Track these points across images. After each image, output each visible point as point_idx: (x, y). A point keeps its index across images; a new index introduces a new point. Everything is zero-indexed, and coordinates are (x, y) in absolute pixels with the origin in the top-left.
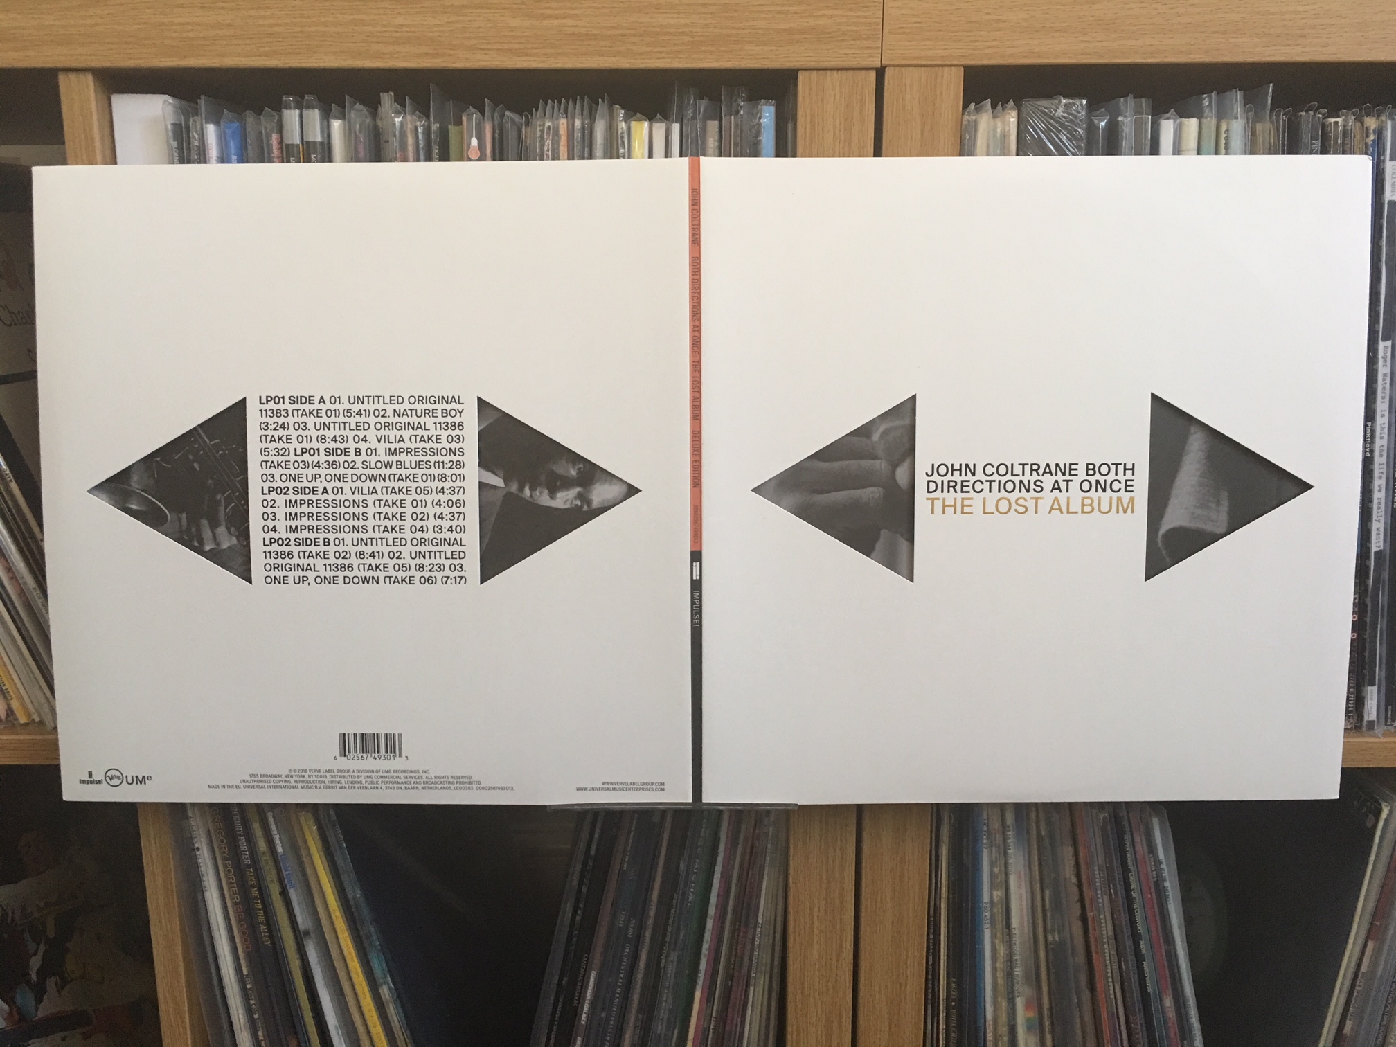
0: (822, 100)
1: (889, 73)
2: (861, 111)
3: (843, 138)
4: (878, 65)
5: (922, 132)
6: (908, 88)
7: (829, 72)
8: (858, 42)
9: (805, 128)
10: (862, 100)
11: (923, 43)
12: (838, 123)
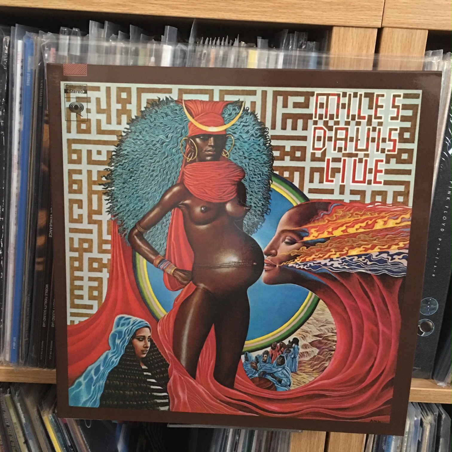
8: (369, 12)
11: (407, 15)
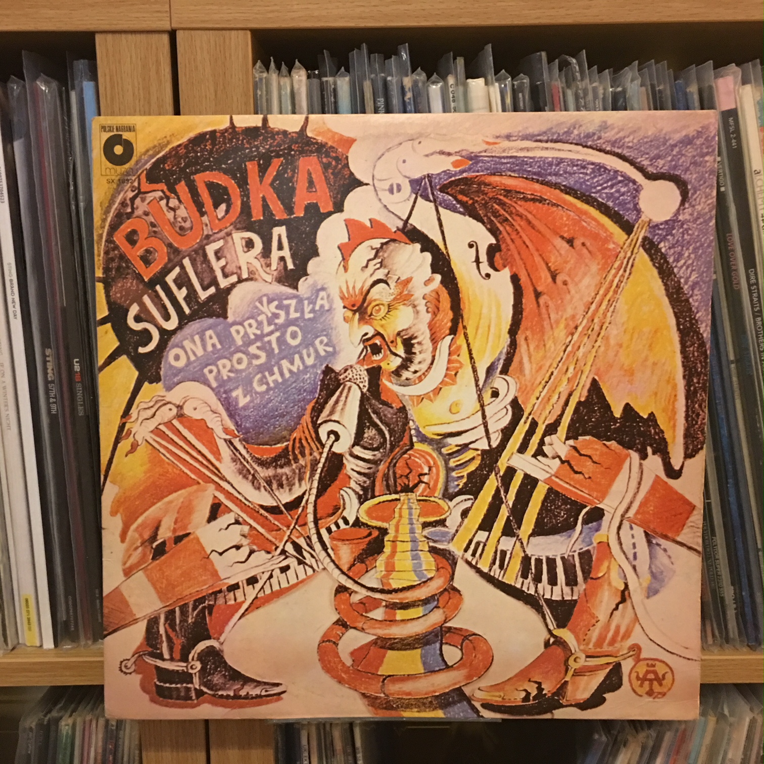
0: (120, 62)
1: (180, 35)
2: (158, 72)
3: (142, 97)
4: (169, 28)
5: (216, 92)
6: (198, 49)
7: (123, 36)
9: (106, 88)
10: (157, 61)
12: (136, 84)
